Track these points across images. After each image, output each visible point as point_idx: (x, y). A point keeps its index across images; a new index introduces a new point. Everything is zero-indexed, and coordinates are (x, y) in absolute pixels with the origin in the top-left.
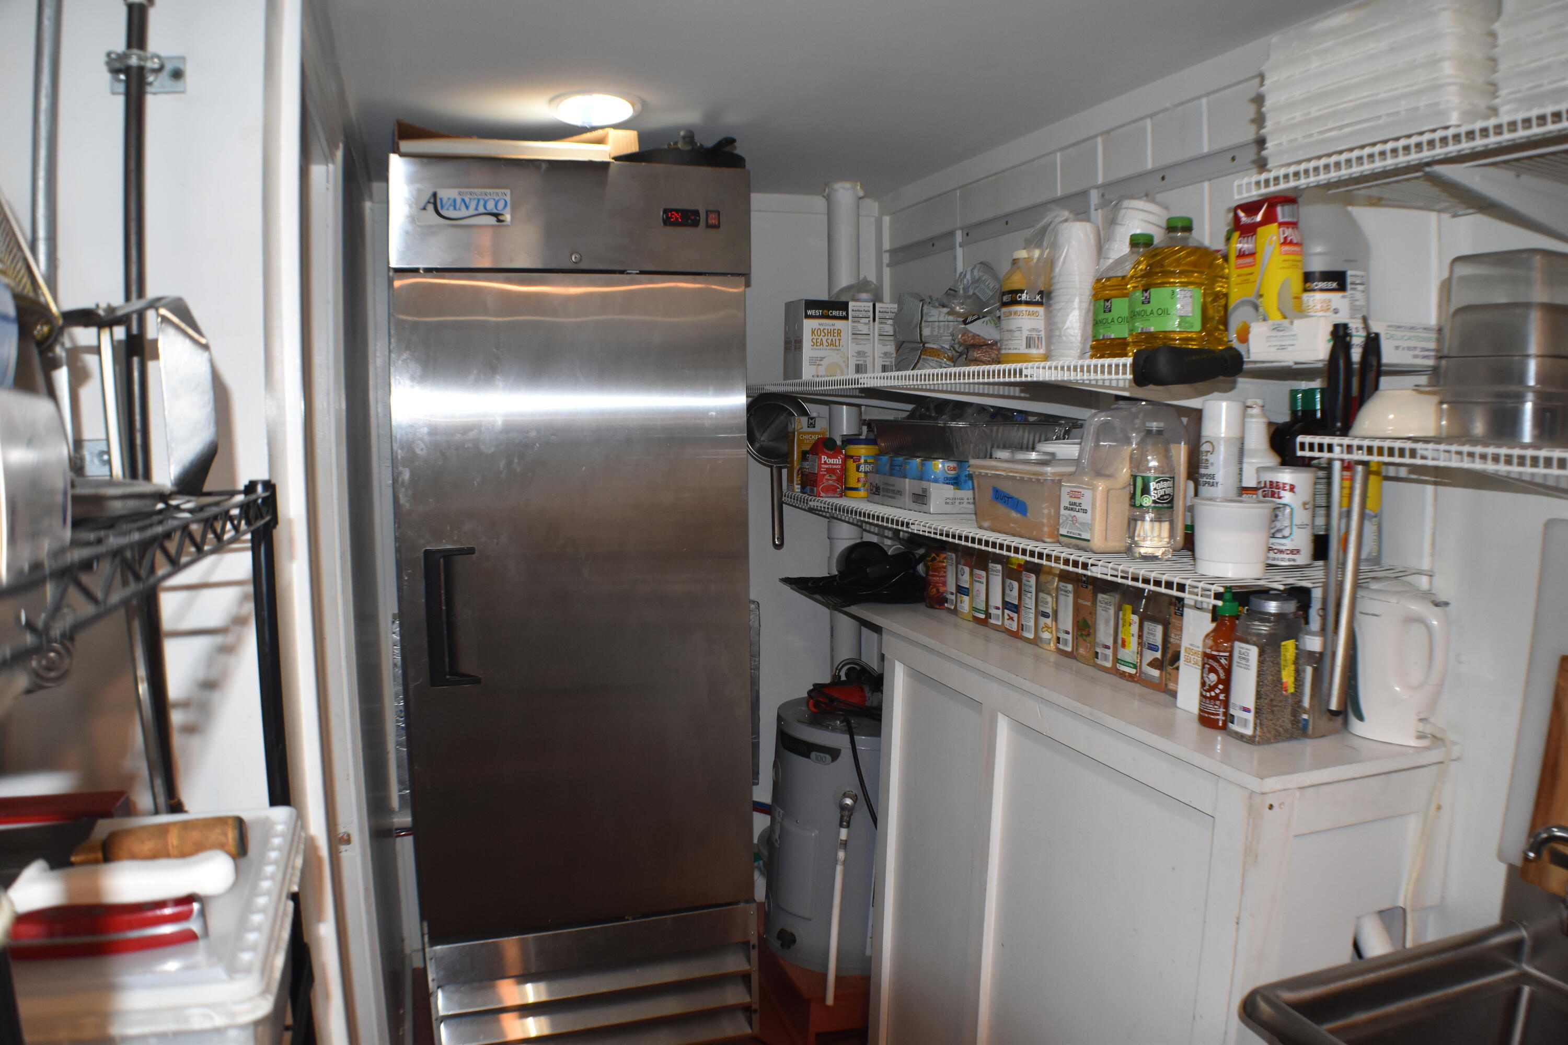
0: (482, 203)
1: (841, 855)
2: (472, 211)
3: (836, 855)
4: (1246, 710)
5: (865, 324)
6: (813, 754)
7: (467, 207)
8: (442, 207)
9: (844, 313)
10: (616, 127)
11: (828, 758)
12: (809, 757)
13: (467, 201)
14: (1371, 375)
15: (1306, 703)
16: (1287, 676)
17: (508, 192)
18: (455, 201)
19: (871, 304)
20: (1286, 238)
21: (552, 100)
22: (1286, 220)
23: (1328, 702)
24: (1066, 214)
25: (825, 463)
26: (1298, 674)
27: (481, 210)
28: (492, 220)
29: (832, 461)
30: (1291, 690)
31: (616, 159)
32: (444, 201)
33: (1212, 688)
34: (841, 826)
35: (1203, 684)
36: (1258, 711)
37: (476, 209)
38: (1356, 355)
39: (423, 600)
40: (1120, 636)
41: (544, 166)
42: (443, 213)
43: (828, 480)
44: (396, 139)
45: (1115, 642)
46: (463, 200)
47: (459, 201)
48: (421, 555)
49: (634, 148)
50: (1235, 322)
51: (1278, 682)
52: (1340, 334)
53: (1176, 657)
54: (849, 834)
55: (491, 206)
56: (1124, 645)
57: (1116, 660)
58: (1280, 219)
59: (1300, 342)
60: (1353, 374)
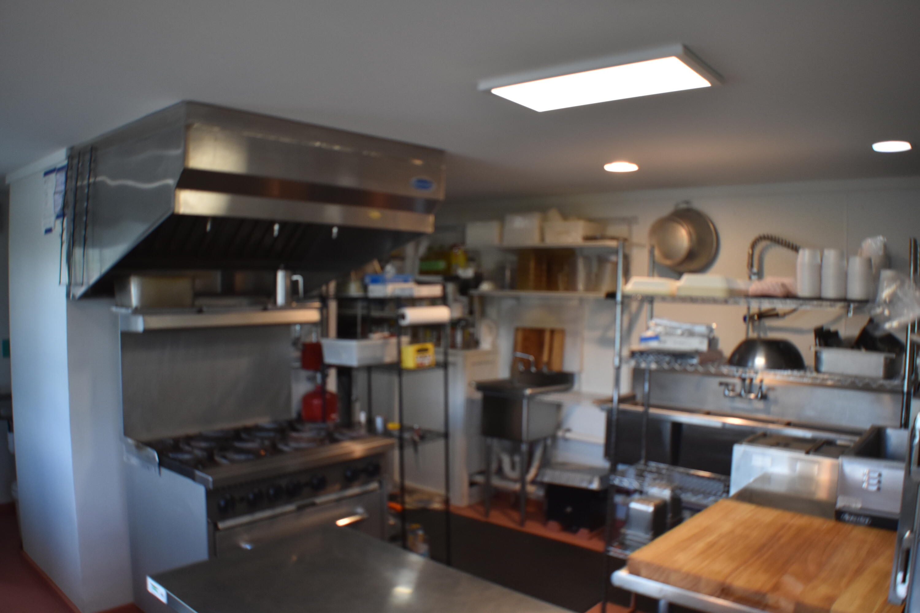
4: (460, 343)
14: (481, 279)
15: (470, 342)
16: (467, 336)
23: (475, 337)
26: (469, 336)
36: (462, 343)
38: (479, 275)
50: (454, 268)
51: (465, 338)
52: (475, 273)
59: (467, 273)
60: (478, 279)
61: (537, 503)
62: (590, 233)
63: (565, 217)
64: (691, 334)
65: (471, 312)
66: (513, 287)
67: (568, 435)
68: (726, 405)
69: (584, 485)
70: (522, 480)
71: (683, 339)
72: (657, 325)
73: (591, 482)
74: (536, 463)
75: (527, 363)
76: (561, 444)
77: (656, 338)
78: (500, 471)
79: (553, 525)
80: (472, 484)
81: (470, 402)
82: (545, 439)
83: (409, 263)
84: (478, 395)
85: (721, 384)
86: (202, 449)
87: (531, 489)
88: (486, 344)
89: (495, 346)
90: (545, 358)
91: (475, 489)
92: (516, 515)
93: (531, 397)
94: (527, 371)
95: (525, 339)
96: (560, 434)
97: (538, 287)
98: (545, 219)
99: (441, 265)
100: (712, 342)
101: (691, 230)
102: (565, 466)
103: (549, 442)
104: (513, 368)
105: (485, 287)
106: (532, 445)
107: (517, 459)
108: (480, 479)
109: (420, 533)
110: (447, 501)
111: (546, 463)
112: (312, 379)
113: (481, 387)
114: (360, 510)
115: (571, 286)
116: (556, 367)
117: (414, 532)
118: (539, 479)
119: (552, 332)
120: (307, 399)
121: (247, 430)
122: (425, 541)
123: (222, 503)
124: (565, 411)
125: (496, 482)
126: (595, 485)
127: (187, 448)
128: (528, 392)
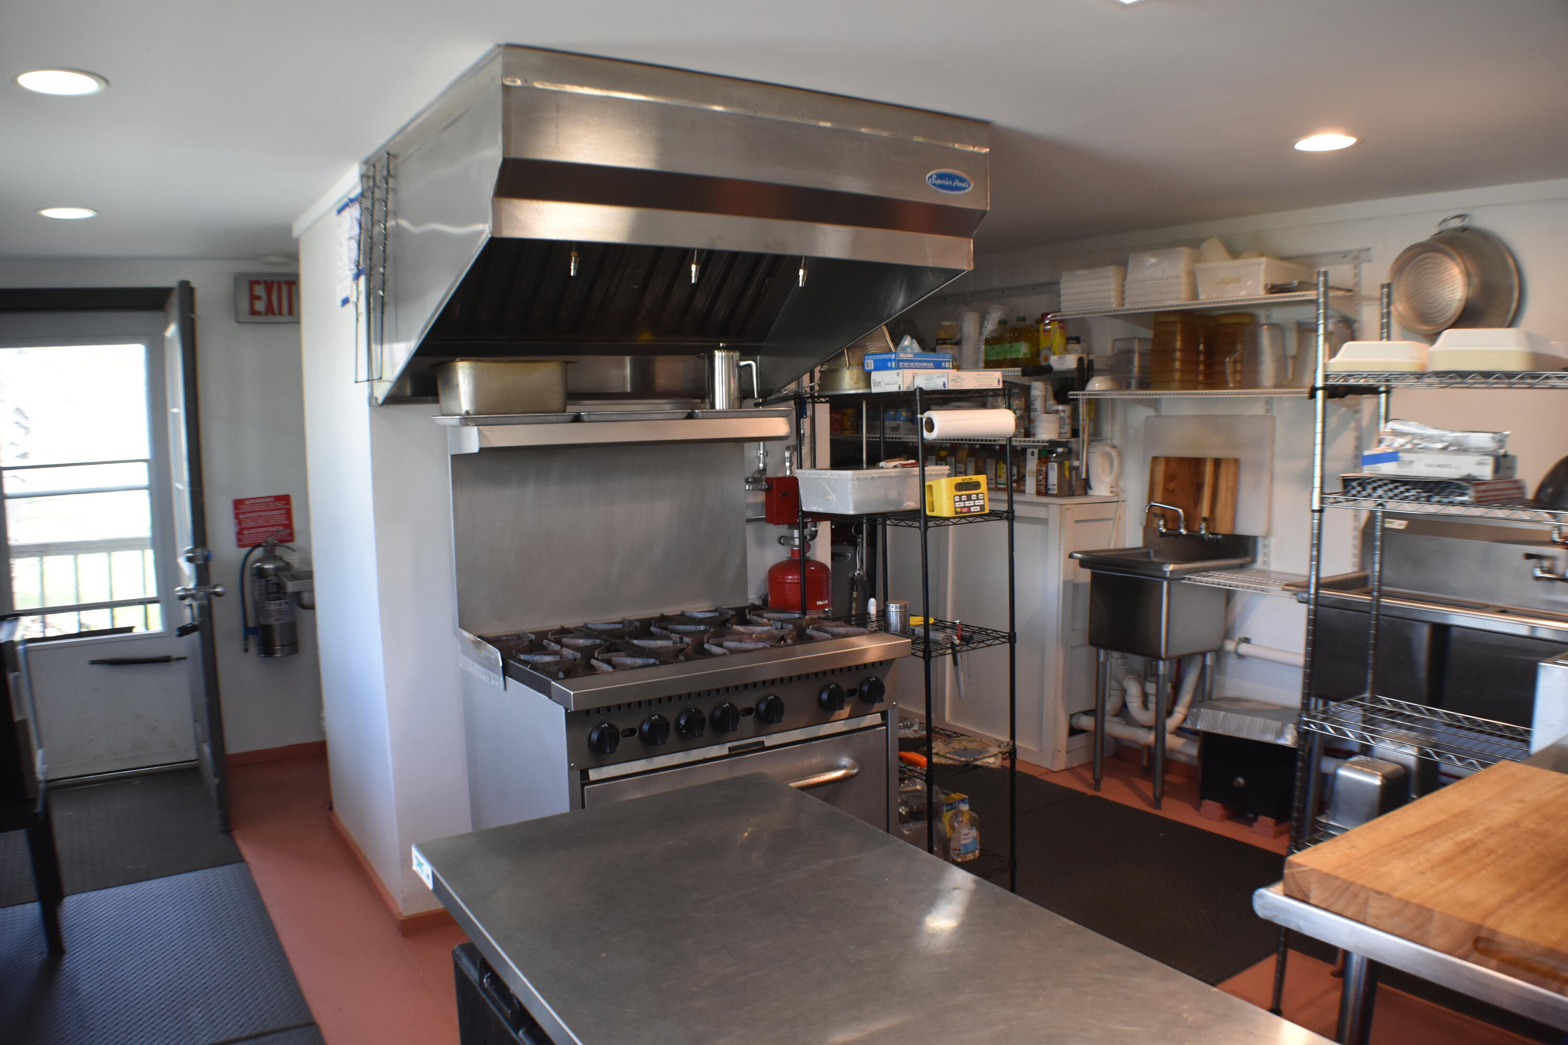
4: (1054, 485)
14: (1091, 372)
15: (1074, 483)
16: (1067, 473)
23: (1081, 476)
26: (1070, 473)
30: (1068, 478)
33: (1041, 481)
35: (1037, 480)
36: (1058, 485)
38: (1086, 365)
40: (998, 474)
45: (996, 477)
50: (1043, 354)
51: (1064, 476)
52: (1080, 360)
53: (1024, 476)
56: (1000, 477)
57: (997, 484)
59: (1068, 362)
60: (1085, 372)
61: (1185, 768)
62: (1279, 281)
63: (1235, 253)
64: (1463, 449)
65: (1075, 433)
66: (1144, 384)
67: (1244, 648)
68: (1540, 595)
69: (1269, 738)
70: (1158, 728)
71: (1444, 458)
72: (1396, 433)
73: (1280, 733)
74: (1186, 697)
75: (1171, 520)
76: (1232, 663)
77: (1392, 457)
78: (1123, 711)
79: (1212, 807)
80: (1073, 731)
81: (1071, 587)
82: (1203, 654)
83: (968, 348)
84: (1085, 576)
85: (1529, 556)
86: (576, 648)
87: (1173, 742)
88: (1101, 488)
89: (1116, 489)
90: (1205, 512)
91: (1079, 739)
92: (1147, 788)
93: (1174, 579)
94: (1172, 534)
95: (1169, 478)
96: (1230, 646)
97: (1189, 383)
98: (1198, 259)
99: (1022, 350)
100: (1502, 463)
101: (1469, 266)
102: (1236, 704)
103: (1209, 660)
104: (1148, 528)
105: (1097, 385)
106: (1180, 664)
107: (1151, 688)
108: (1087, 722)
109: (965, 807)
110: (1012, 754)
111: (1203, 697)
112: (784, 540)
113: (1090, 561)
114: (845, 761)
115: (1249, 379)
116: (1223, 528)
117: (952, 805)
118: (1188, 725)
119: (1217, 462)
120: (776, 574)
121: (664, 621)
122: (972, 823)
123: (595, 736)
124: (1239, 604)
125: (1115, 728)
126: (1288, 740)
127: (555, 647)
128: (1170, 568)
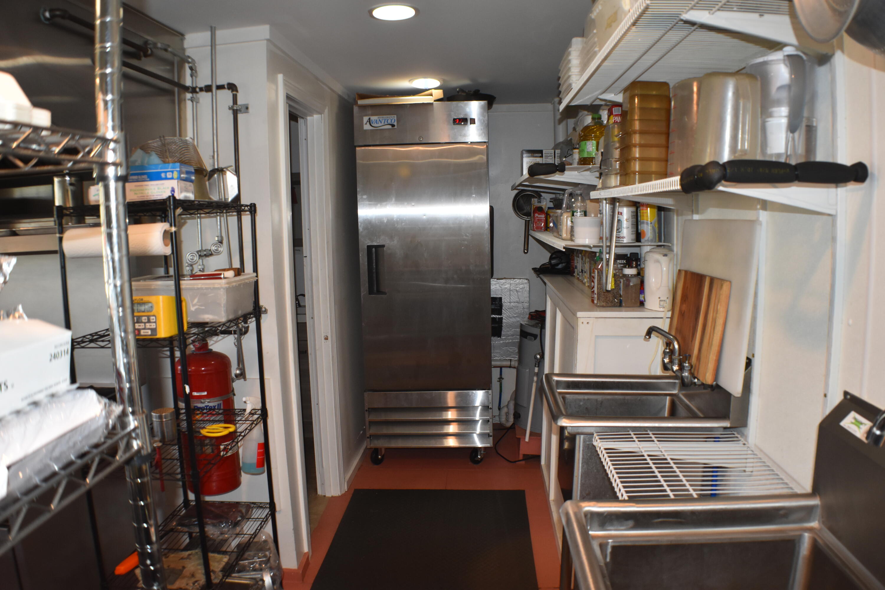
0: (386, 120)
1: (535, 379)
2: (383, 124)
3: (533, 379)
5: (550, 159)
6: (528, 337)
7: (381, 123)
8: (372, 123)
9: (541, 155)
10: (435, 89)
11: (533, 338)
12: (526, 338)
13: (381, 120)
17: (396, 116)
18: (377, 120)
19: (553, 151)
20: (615, 121)
21: (410, 81)
22: (616, 113)
24: (586, 112)
25: (537, 217)
27: (386, 123)
28: (390, 127)
29: (540, 216)
31: (435, 101)
32: (373, 121)
34: (535, 366)
37: (384, 123)
39: (367, 263)
41: (408, 105)
42: (373, 125)
43: (538, 224)
44: (356, 99)
46: (380, 120)
47: (378, 121)
48: (366, 247)
49: (441, 96)
54: (539, 370)
55: (389, 122)
58: (614, 114)
88: (652, 302)
95: (683, 298)
119: (711, 283)
